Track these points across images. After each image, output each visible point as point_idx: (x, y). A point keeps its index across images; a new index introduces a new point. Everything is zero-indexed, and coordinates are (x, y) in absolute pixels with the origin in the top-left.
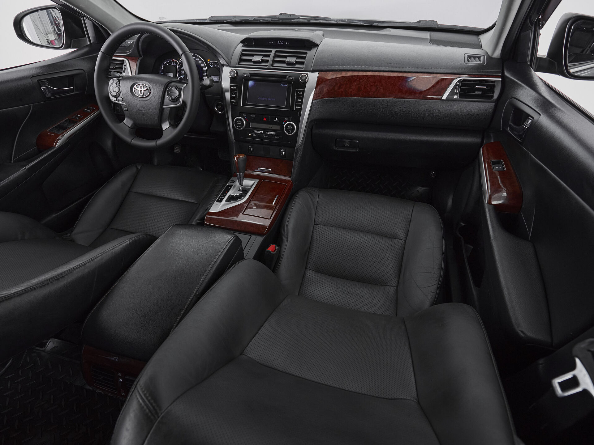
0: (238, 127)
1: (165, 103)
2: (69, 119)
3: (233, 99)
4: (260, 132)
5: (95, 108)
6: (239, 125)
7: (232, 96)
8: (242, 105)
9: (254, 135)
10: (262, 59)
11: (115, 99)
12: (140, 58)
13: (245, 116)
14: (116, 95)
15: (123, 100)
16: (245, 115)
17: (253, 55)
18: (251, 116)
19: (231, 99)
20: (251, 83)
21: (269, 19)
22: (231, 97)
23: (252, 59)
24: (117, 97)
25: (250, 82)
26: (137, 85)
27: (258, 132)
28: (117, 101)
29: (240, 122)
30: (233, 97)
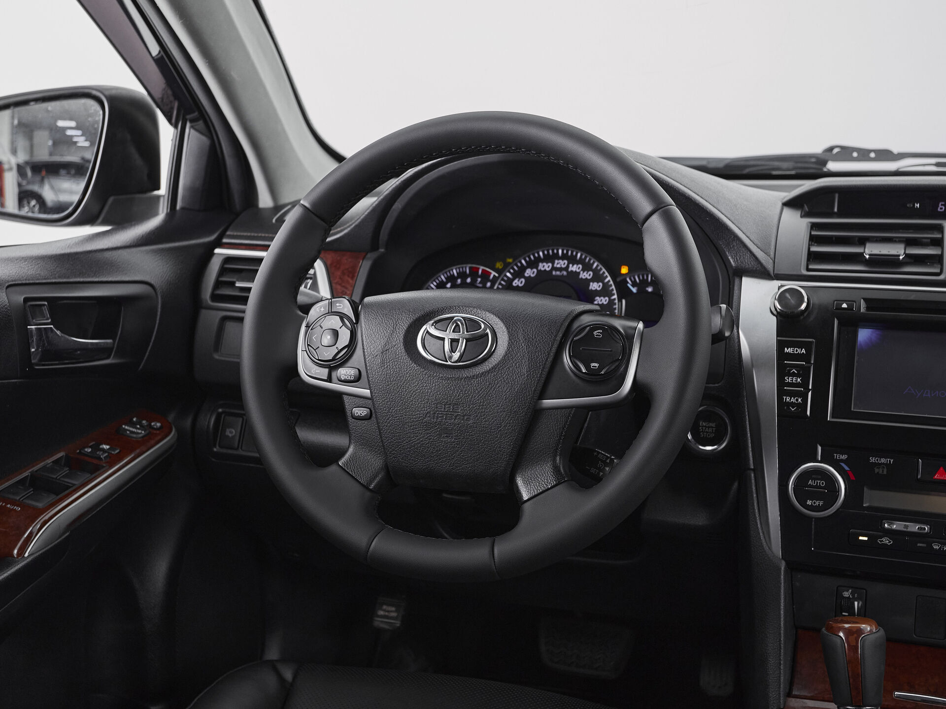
0: (809, 502)
1: (551, 388)
2: (66, 455)
3: (792, 394)
4: (914, 528)
5: (159, 424)
6: (814, 496)
7: (788, 380)
8: (833, 416)
9: (886, 541)
10: (905, 253)
11: (324, 372)
12: (372, 256)
13: (842, 461)
14: (334, 359)
15: (357, 379)
16: (844, 457)
17: (862, 242)
18: (873, 460)
19: (781, 393)
20: (864, 335)
21: (785, 165)
22: (781, 383)
23: (862, 254)
24: (332, 365)
25: (859, 329)
26: (436, 322)
27: (906, 527)
28: (329, 380)
29: (822, 483)
30: (789, 385)
